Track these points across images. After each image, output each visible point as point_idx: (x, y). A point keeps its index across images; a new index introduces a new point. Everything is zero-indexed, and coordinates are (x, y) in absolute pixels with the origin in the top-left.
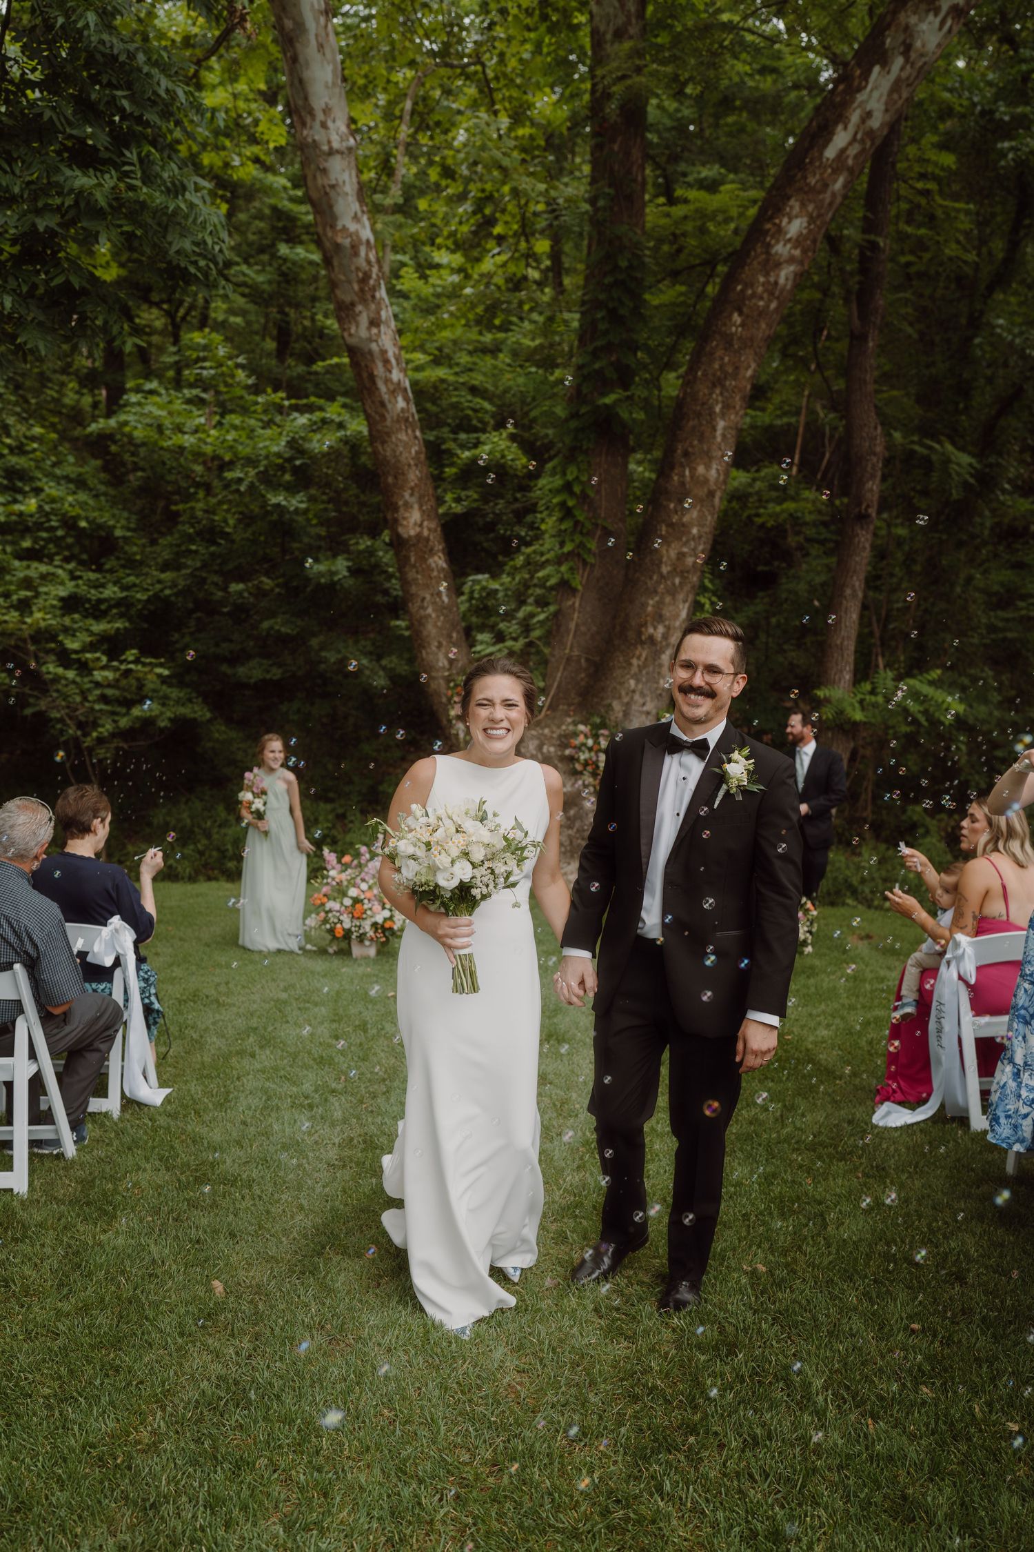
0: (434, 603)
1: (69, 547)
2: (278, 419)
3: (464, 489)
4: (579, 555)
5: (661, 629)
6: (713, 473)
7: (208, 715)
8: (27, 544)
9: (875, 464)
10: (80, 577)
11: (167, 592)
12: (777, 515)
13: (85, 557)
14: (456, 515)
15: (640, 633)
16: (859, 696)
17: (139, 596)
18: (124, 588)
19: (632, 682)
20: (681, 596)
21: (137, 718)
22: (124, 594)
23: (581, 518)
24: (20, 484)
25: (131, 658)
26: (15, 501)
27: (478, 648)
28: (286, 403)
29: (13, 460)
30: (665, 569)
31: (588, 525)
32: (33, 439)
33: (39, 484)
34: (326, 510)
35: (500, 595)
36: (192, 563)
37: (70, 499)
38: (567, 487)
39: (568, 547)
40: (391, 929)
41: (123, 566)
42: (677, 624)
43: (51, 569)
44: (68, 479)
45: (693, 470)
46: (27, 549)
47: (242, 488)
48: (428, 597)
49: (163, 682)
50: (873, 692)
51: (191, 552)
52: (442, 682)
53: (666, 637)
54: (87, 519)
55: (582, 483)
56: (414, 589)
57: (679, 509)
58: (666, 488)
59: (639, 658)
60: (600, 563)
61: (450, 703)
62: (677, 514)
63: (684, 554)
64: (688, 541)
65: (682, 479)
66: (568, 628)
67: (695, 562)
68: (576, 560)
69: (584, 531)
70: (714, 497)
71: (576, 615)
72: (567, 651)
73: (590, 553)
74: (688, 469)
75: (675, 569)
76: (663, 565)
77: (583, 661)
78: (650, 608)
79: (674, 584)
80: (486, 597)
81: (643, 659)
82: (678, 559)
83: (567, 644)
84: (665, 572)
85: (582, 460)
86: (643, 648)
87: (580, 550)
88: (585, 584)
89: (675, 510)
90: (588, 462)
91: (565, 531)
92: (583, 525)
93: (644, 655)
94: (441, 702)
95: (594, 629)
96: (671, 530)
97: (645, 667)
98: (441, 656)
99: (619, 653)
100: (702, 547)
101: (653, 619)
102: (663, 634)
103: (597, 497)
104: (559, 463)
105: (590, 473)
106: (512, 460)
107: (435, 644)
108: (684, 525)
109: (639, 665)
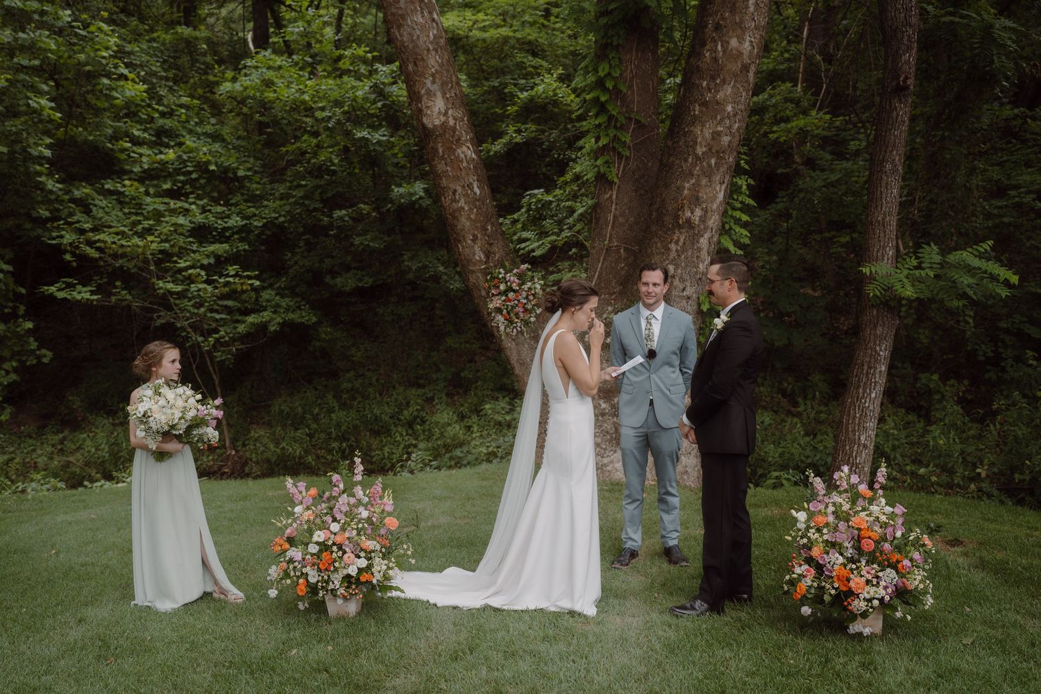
0: (466, 195)
1: (203, 187)
2: (363, 69)
3: (523, 124)
4: (614, 149)
5: (698, 212)
6: (747, 44)
7: (314, 319)
8: (167, 186)
9: (911, 35)
10: (209, 211)
11: (282, 219)
12: (789, 131)
13: (215, 194)
14: (517, 144)
15: (677, 217)
16: (906, 272)
17: (256, 223)
18: (243, 218)
20: (717, 178)
21: (253, 324)
22: (245, 222)
23: (614, 113)
24: (166, 140)
25: (232, 273)
26: (161, 153)
27: (523, 245)
28: (369, 55)
29: (161, 121)
30: (700, 151)
31: (622, 120)
32: (181, 106)
33: (182, 140)
34: (408, 144)
35: (554, 205)
36: (299, 193)
37: (205, 149)
38: (600, 84)
39: (603, 141)
40: (369, 582)
41: (246, 201)
42: (715, 207)
43: (186, 206)
44: (206, 134)
45: (726, 44)
46: (168, 190)
47: (330, 125)
48: (459, 189)
49: (277, 295)
50: (919, 267)
51: (299, 186)
52: (479, 275)
53: (703, 220)
54: (216, 164)
55: (615, 79)
56: (444, 182)
57: (711, 87)
58: (698, 67)
59: (677, 243)
60: (634, 156)
61: (488, 296)
62: (710, 92)
63: (719, 134)
64: (722, 120)
65: (714, 55)
66: (606, 220)
67: (730, 142)
68: (612, 153)
69: (618, 125)
70: (748, 72)
71: (614, 207)
72: (606, 242)
73: (625, 146)
74: (720, 44)
75: (710, 149)
76: (698, 147)
77: (622, 250)
78: (686, 192)
79: (709, 165)
80: (541, 208)
81: (681, 244)
82: (713, 138)
83: (606, 235)
84: (700, 153)
85: (613, 57)
86: (681, 233)
87: (615, 145)
88: (621, 177)
89: (709, 88)
90: (620, 58)
91: (599, 126)
92: (617, 119)
93: (682, 240)
94: (481, 296)
95: (632, 219)
96: (704, 109)
97: (683, 252)
98: (477, 249)
99: (656, 240)
100: (737, 125)
101: (690, 202)
102: (701, 217)
103: (629, 92)
104: (592, 61)
105: (621, 70)
106: (562, 97)
107: (471, 237)
108: (718, 103)
109: (677, 250)
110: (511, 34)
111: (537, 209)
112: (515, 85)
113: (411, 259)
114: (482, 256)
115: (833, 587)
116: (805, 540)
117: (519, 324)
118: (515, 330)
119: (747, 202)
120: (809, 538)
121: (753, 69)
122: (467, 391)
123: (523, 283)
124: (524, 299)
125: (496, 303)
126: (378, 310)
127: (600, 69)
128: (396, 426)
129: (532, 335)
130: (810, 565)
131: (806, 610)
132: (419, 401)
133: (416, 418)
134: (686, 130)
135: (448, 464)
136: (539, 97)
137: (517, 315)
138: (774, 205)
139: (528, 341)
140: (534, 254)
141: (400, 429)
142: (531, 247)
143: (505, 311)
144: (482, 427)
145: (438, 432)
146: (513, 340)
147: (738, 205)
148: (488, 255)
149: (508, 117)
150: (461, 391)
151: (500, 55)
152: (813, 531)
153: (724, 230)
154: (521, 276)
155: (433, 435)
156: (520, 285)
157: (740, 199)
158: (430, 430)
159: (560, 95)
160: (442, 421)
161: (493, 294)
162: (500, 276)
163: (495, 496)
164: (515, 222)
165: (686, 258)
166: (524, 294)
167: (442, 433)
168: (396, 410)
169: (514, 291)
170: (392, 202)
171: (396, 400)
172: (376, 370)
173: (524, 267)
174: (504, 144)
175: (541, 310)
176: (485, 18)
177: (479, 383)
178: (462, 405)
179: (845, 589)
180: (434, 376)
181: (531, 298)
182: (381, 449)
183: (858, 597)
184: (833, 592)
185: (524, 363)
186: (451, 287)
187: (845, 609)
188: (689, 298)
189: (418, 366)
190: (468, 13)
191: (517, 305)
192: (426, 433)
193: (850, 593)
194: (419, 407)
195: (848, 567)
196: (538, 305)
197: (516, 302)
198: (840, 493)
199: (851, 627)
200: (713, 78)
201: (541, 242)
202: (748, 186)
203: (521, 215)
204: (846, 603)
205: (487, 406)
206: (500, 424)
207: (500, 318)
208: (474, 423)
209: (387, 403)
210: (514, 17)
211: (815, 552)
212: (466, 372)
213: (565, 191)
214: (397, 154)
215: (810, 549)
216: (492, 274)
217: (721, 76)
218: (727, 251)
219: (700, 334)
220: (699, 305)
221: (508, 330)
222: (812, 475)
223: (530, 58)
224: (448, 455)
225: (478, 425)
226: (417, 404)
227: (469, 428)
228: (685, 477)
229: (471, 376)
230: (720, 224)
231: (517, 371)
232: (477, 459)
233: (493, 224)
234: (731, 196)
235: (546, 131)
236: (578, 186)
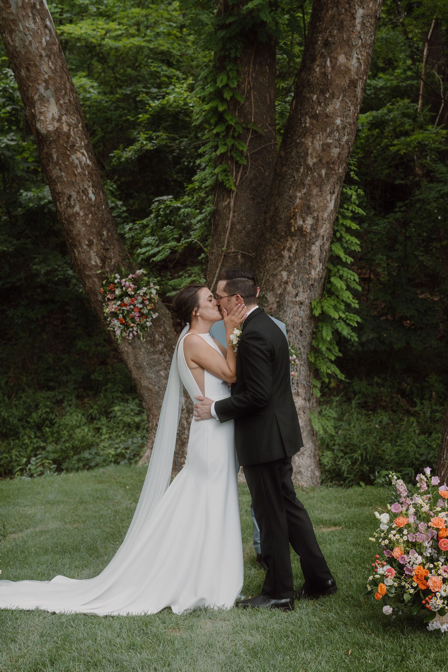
0: (81, 201)
3: (154, 131)
4: (232, 158)
5: (310, 221)
6: (354, 61)
12: (408, 145)
14: (147, 151)
15: (289, 225)
19: (284, 274)
20: (328, 188)
23: (232, 123)
27: (143, 250)
30: (311, 161)
31: (240, 130)
35: (181, 211)
38: (218, 94)
39: (221, 150)
42: (326, 215)
45: (334, 60)
48: (74, 195)
52: (96, 279)
53: (315, 228)
55: (232, 89)
56: (60, 187)
57: (321, 101)
58: (309, 81)
59: (289, 250)
60: (252, 165)
61: (104, 302)
62: (320, 105)
63: (328, 145)
64: (332, 132)
65: (323, 70)
66: (225, 227)
67: (339, 154)
68: (230, 162)
69: (236, 135)
70: (356, 87)
71: (231, 214)
72: (224, 248)
73: (242, 155)
74: (329, 59)
75: (320, 160)
76: (309, 157)
77: (239, 257)
78: (298, 201)
79: (320, 176)
80: (169, 214)
81: (293, 251)
82: (323, 150)
83: (224, 241)
84: (311, 164)
85: (231, 69)
86: (293, 240)
87: (233, 154)
88: (239, 185)
89: (319, 102)
90: (238, 71)
91: (217, 135)
92: (235, 130)
93: (294, 247)
94: (97, 300)
95: (249, 226)
96: (315, 122)
97: (295, 259)
98: (93, 254)
99: (270, 247)
100: (345, 138)
101: (302, 211)
102: (312, 225)
103: (247, 103)
104: (210, 72)
105: (238, 82)
106: (192, 107)
107: (87, 242)
108: (327, 116)
109: (290, 257)
110: (143, 44)
111: (166, 215)
112: (147, 93)
113: (40, 263)
114: (98, 261)
115: (412, 586)
116: (387, 542)
117: (135, 329)
118: (131, 335)
119: (357, 211)
120: (390, 539)
121: (360, 84)
122: (96, 394)
123: (139, 288)
124: (140, 303)
125: (112, 307)
126: (8, 312)
127: (218, 81)
128: (24, 428)
129: (149, 339)
130: (392, 566)
131: (387, 610)
132: (48, 403)
133: (44, 420)
134: (298, 141)
135: (76, 466)
136: (170, 106)
137: (133, 320)
138: (392, 215)
139: (145, 345)
140: (155, 259)
141: (28, 431)
142: (151, 252)
143: (121, 316)
144: (111, 429)
145: (67, 434)
146: (130, 344)
147: (350, 215)
148: (104, 260)
149: (139, 124)
150: (90, 394)
151: (134, 64)
152: (394, 532)
153: (335, 238)
154: (135, 281)
155: (62, 437)
156: (135, 290)
157: (350, 208)
158: (58, 432)
159: (191, 105)
160: (70, 423)
161: (108, 299)
162: (116, 281)
163: (109, 499)
164: (145, 227)
165: (299, 264)
166: (140, 299)
167: (70, 436)
168: (25, 413)
169: (130, 296)
170: (20, 205)
171: (25, 403)
172: (6, 373)
173: (139, 272)
174: (135, 151)
175: (157, 314)
176: (118, 27)
177: (110, 385)
178: (92, 407)
179: (423, 587)
180: (64, 379)
181: (147, 302)
182: (9, 452)
183: (435, 596)
184: (412, 591)
185: (141, 367)
186: (81, 290)
187: (424, 607)
188: (301, 303)
189: (48, 369)
190: (101, 22)
191: (133, 310)
192: (55, 435)
193: (428, 592)
194: (48, 410)
195: (426, 567)
196: (154, 310)
197: (132, 307)
198: (421, 494)
199: (429, 624)
200: (323, 92)
201: (161, 248)
202: (358, 195)
203: (150, 220)
204: (424, 602)
205: (116, 408)
206: (129, 425)
207: (116, 322)
208: (103, 425)
209: (16, 406)
210: (147, 27)
211: (397, 553)
212: (96, 375)
213: (193, 198)
214: (27, 158)
215: (392, 550)
216: (107, 278)
217: (330, 90)
218: (338, 258)
219: (313, 338)
220: (312, 310)
221: (124, 334)
222: (395, 477)
223: (165, 68)
224: (76, 457)
225: (107, 427)
226: (46, 406)
227: (98, 430)
228: (299, 477)
229: (101, 379)
230: (332, 232)
231: (135, 374)
232: (105, 461)
233: (109, 230)
234: (341, 207)
235: (177, 139)
236: (206, 193)
